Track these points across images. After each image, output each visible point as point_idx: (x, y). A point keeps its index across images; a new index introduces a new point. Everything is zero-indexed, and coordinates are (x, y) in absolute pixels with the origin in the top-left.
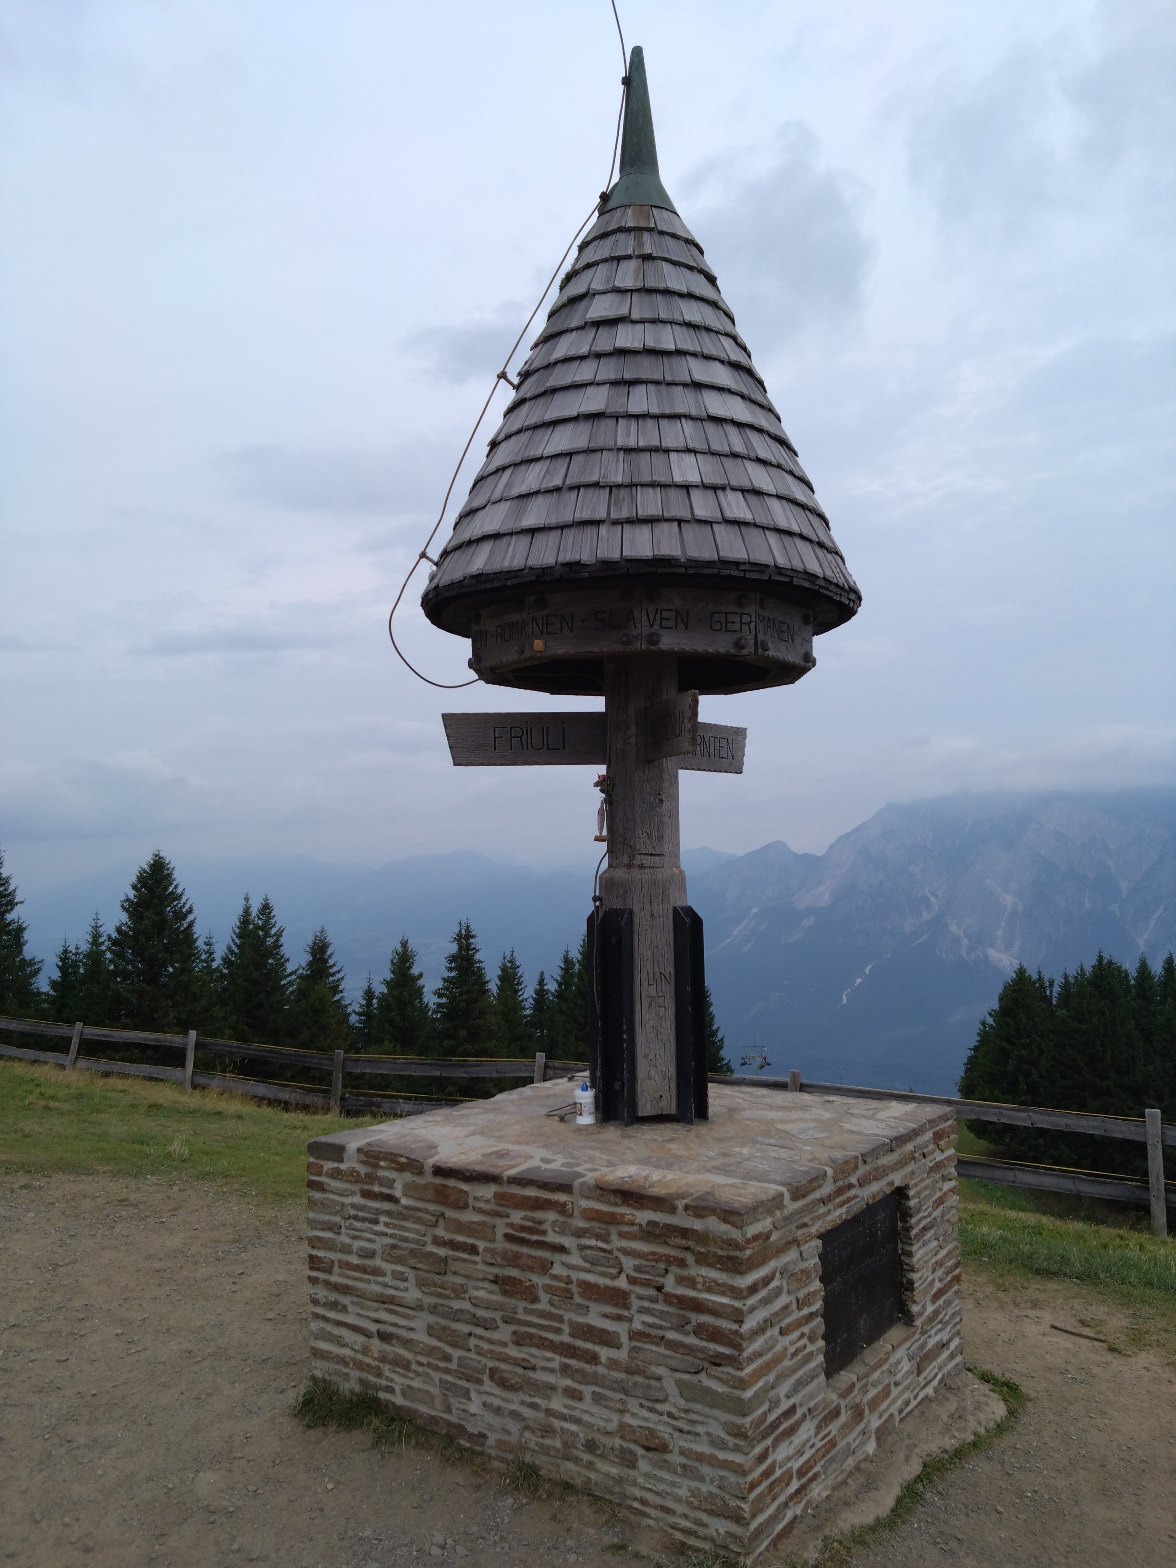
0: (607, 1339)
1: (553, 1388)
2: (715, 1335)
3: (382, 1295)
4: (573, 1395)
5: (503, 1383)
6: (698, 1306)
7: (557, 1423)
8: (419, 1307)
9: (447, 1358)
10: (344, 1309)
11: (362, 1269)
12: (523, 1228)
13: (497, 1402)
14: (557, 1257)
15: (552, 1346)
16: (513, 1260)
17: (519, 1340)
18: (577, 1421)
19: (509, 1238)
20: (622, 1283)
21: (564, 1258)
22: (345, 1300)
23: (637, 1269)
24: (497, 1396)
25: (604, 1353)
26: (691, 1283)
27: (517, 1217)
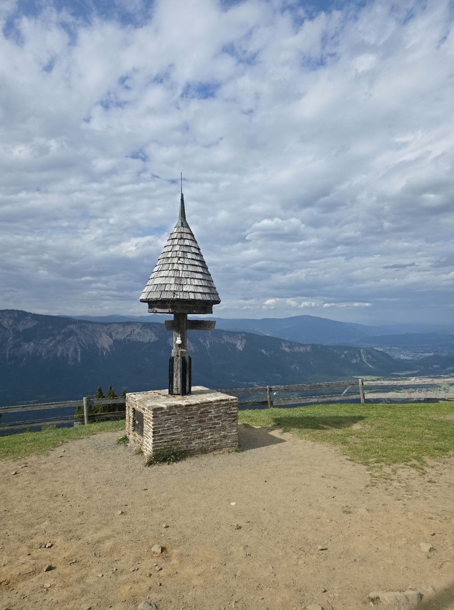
0: (218, 424)
1: (208, 435)
2: (234, 417)
3: (172, 433)
4: (211, 434)
5: (199, 438)
6: (232, 413)
7: (209, 440)
8: (181, 431)
9: (188, 438)
10: (163, 439)
11: (167, 429)
12: (203, 411)
13: (197, 442)
14: (209, 414)
15: (208, 428)
16: (201, 417)
17: (202, 430)
18: (213, 438)
19: (200, 413)
20: (221, 414)
21: (210, 413)
22: (163, 437)
23: (223, 411)
24: (198, 441)
25: (217, 426)
26: (231, 410)
27: (202, 410)
